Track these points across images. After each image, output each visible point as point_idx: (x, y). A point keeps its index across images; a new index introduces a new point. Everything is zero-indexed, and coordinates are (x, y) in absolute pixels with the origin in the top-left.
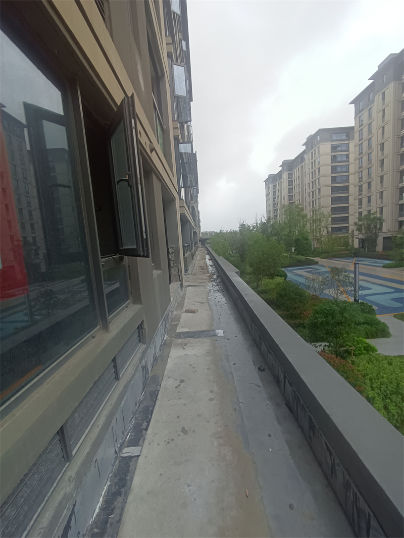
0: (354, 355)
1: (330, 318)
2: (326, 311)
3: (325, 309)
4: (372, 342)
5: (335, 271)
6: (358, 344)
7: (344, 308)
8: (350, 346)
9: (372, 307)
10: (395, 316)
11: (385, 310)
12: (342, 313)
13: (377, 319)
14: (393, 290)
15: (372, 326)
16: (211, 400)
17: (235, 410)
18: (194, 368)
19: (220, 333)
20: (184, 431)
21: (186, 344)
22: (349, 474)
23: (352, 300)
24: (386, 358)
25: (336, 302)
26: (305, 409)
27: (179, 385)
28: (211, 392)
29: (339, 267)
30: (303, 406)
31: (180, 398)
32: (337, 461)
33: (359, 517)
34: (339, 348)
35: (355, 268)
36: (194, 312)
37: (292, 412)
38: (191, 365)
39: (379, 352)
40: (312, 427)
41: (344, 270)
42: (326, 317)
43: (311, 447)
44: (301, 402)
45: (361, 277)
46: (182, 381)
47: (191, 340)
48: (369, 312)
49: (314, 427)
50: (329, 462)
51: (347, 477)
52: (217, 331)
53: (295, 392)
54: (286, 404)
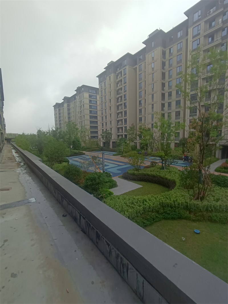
0: (105, 198)
1: (94, 182)
2: (92, 178)
3: (91, 177)
4: (111, 190)
5: (94, 158)
6: (106, 192)
7: (100, 175)
8: (103, 194)
9: (110, 174)
10: (119, 177)
11: (115, 175)
12: (99, 178)
13: (112, 179)
14: (117, 166)
15: (110, 183)
16: (33, 245)
17: (52, 245)
18: (15, 228)
19: (33, 200)
20: (14, 275)
21: (5, 214)
22: (118, 250)
23: (102, 171)
24: (117, 196)
25: (96, 173)
26: (93, 229)
27: (3, 245)
28: (32, 240)
29: (96, 156)
30: (92, 227)
31: (5, 254)
32: (112, 247)
33: (123, 268)
34: (98, 196)
35: (103, 156)
36: (8, 190)
37: (85, 234)
38: (12, 227)
39: (114, 194)
40: (98, 236)
41: (98, 157)
42: (92, 181)
43: (98, 248)
44: (91, 226)
45: (105, 160)
46: (6, 241)
47: (9, 210)
48: (109, 177)
49: (99, 236)
50: (108, 250)
51: (118, 252)
52: (30, 199)
53: (87, 222)
54: (82, 231)
